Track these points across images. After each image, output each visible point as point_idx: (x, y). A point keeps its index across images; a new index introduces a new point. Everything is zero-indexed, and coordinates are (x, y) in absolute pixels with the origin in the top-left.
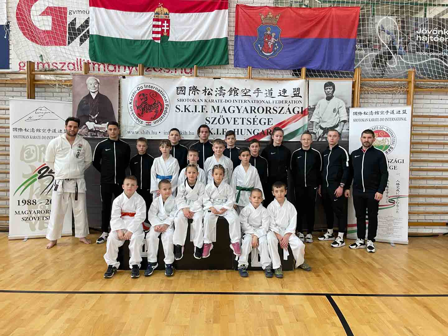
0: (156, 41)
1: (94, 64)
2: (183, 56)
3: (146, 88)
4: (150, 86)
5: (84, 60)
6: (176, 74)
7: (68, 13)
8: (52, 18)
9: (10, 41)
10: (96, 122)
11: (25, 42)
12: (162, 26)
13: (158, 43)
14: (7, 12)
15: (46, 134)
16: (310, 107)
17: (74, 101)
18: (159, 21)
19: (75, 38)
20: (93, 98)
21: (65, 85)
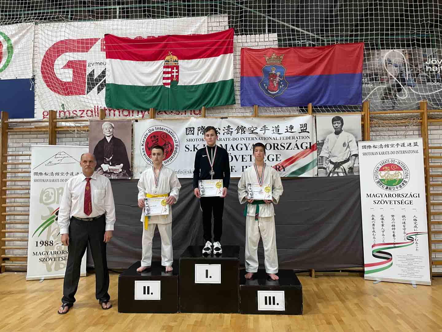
0: (167, 86)
1: (110, 111)
2: (192, 98)
3: (157, 130)
4: (160, 128)
5: (101, 107)
6: (185, 116)
7: (87, 65)
8: (73, 71)
9: (35, 93)
10: (111, 164)
11: (49, 93)
12: (171, 72)
13: (169, 88)
14: (33, 67)
15: (64, 177)
16: (318, 141)
17: (90, 145)
18: (169, 68)
19: (93, 88)
20: (107, 142)
21: (83, 131)
